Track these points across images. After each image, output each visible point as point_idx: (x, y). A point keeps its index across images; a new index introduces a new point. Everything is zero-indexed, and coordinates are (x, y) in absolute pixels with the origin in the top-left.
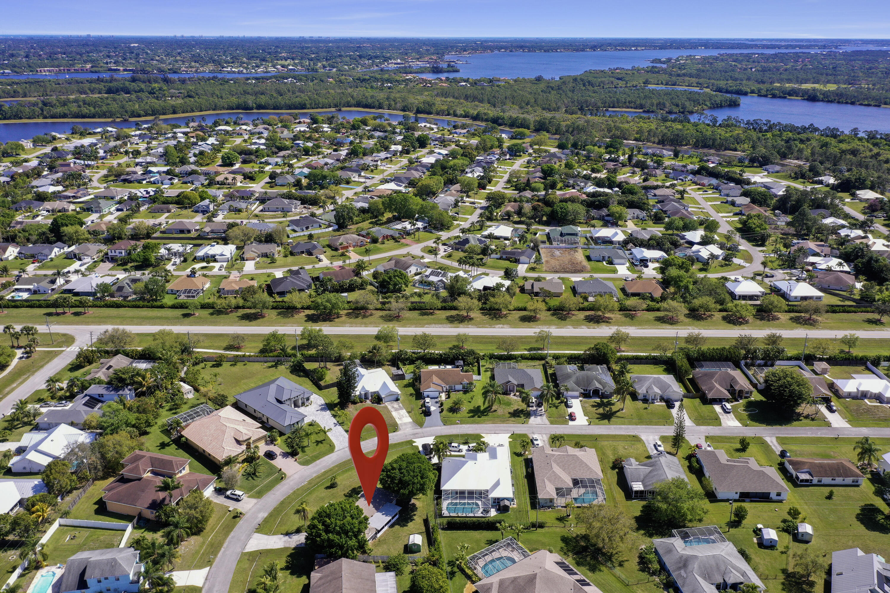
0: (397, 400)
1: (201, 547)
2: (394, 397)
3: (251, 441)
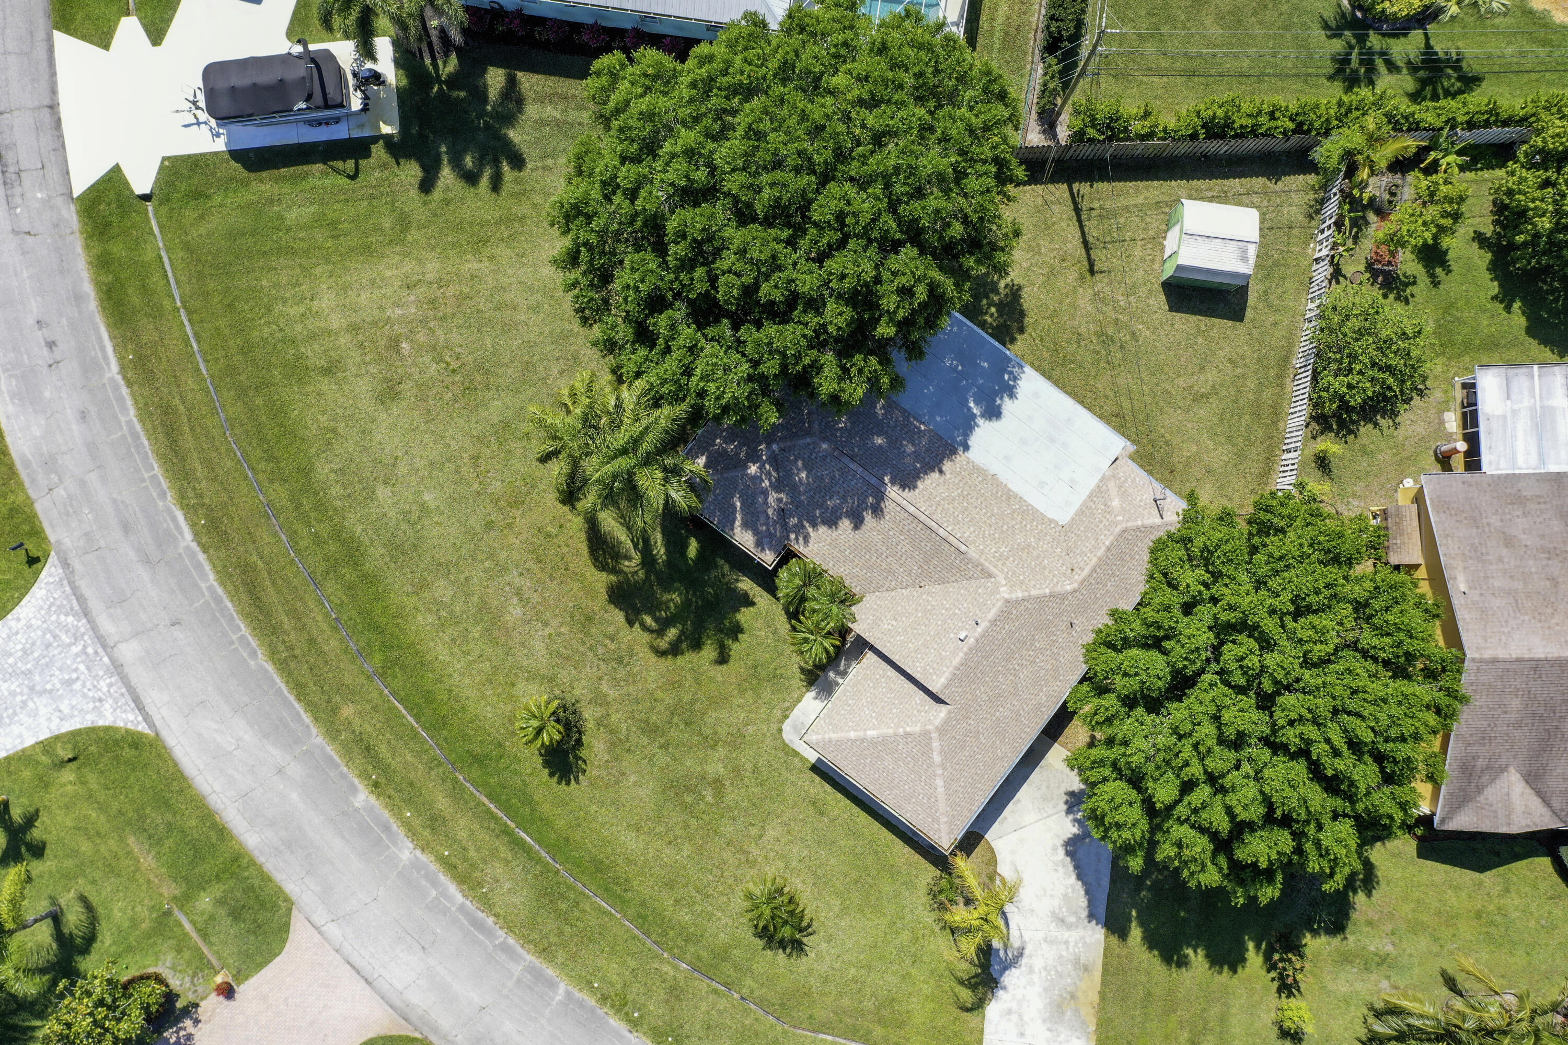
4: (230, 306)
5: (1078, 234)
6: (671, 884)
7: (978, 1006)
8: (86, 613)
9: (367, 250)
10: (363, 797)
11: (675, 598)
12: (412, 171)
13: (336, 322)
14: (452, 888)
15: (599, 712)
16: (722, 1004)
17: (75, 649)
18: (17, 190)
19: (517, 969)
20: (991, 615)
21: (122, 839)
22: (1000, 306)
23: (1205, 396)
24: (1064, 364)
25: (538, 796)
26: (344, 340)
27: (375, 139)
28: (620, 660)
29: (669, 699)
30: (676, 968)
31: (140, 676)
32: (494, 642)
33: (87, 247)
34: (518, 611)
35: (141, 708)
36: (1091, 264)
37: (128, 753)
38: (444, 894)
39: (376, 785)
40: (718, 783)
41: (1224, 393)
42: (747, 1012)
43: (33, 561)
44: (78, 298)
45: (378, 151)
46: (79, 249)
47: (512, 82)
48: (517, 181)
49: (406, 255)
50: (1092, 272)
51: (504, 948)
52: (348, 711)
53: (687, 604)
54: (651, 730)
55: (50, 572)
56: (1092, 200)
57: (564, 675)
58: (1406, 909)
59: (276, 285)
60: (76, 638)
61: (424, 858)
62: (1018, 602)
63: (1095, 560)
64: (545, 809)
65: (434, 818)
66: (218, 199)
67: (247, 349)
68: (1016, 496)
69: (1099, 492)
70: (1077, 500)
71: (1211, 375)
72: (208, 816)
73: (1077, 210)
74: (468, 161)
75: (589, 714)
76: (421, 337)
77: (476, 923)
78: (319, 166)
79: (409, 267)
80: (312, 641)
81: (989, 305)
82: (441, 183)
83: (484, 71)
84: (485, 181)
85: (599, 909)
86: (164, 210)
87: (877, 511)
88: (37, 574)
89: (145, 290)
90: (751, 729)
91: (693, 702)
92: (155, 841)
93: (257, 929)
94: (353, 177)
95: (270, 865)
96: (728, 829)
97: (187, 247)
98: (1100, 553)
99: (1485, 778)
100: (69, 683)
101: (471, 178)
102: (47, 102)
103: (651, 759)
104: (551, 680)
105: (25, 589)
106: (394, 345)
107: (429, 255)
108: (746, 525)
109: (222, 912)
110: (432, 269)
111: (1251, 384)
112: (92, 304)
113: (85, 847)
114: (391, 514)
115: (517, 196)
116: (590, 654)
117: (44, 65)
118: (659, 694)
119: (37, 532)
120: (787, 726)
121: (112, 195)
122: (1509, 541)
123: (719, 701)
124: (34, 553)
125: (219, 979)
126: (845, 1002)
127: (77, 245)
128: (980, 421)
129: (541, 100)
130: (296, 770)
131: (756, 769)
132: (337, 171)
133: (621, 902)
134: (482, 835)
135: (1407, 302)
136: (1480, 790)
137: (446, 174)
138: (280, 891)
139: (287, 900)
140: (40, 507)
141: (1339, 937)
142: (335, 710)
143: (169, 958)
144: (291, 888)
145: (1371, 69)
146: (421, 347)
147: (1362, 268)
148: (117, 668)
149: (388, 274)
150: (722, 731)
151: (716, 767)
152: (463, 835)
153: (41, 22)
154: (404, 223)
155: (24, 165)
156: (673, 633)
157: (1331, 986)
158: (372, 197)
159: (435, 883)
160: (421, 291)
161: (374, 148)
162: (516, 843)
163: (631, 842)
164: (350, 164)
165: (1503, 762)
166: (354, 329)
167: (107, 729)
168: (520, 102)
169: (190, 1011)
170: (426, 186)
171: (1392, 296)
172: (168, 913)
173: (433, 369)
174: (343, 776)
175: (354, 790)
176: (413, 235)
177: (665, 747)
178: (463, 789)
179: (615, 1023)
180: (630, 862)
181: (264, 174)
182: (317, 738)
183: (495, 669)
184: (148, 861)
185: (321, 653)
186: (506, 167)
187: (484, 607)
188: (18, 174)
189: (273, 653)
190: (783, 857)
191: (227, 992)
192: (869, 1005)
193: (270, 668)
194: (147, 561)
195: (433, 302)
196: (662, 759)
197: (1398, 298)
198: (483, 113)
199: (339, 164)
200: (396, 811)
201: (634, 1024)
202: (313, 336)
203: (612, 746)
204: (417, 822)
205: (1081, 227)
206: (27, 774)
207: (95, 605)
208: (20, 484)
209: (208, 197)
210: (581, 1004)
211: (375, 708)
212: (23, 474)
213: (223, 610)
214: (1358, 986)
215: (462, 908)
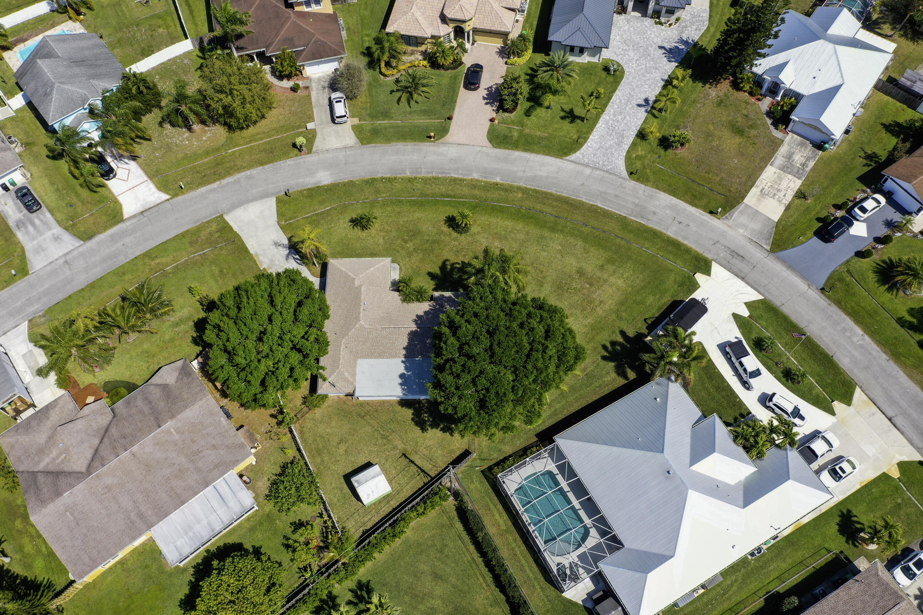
0: (819, 146)
1: (207, 153)
2: (818, 137)
3: (467, 27)
4: (645, 264)
5: (417, 463)
6: (399, 213)
7: (290, 239)
8: (607, 172)
9: (622, 303)
10: (498, 180)
11: (456, 276)
12: (631, 333)
13: (612, 279)
14: (456, 176)
15: (453, 237)
16: (363, 197)
17: (601, 163)
18: (729, 252)
19: (424, 170)
20: (361, 315)
21: (549, 133)
22: (425, 422)
23: (339, 444)
24: (391, 420)
25: (452, 210)
26: (606, 276)
27: (649, 334)
28: (458, 251)
29: (436, 252)
30: (382, 197)
31: (580, 168)
32: (496, 234)
33: (696, 252)
34: (496, 244)
35: (572, 161)
36: (406, 457)
37: (566, 150)
38: (458, 174)
39: (497, 184)
40: (406, 242)
41: (334, 449)
42: (354, 200)
43: (631, 173)
44: (685, 238)
45: (646, 331)
46: (697, 250)
47: (626, 377)
48: (599, 353)
49: (611, 309)
50: (404, 455)
51: (431, 173)
52: (520, 195)
53: (452, 277)
54: (434, 242)
55: (625, 174)
56: (421, 478)
57: (470, 239)
58: (177, 343)
59: (638, 278)
60: (603, 165)
61: (470, 178)
62: (356, 323)
63: (341, 353)
64: (448, 208)
65: (475, 187)
66: (675, 287)
67: (630, 258)
68: (378, 358)
69: (354, 375)
70: (358, 370)
71: (342, 451)
72: (533, 151)
73: (423, 471)
74: (618, 348)
75: (455, 234)
76: (585, 291)
77: (444, 173)
78: (657, 315)
79: (607, 307)
80: (544, 204)
81: (429, 419)
82: (619, 336)
83: (637, 375)
84: (608, 345)
85: (414, 196)
86: (687, 275)
87: (415, 321)
88: (627, 172)
89: (670, 252)
90: (408, 260)
91: (429, 255)
92: (540, 138)
93: (497, 137)
94: (645, 320)
95: (507, 152)
96: (394, 234)
97: (671, 271)
98: (341, 357)
99: (180, 376)
100: (595, 155)
101: (613, 343)
102: (746, 279)
103: (429, 235)
104: (472, 235)
105: (627, 167)
106: (591, 285)
107: (604, 315)
108: (450, 297)
109: (510, 135)
110: (600, 311)
111: (326, 459)
112: (680, 239)
113: (556, 126)
114: (551, 244)
115: (595, 349)
116: (467, 247)
117: (757, 287)
118: (440, 251)
119: (637, 180)
120: (398, 267)
121: (703, 268)
122: (214, 447)
123: (422, 260)
124: (633, 175)
125: (496, 121)
126: (329, 218)
127: (700, 250)
128: (405, 371)
129: (614, 380)
130: (521, 174)
131: (398, 251)
132: (651, 318)
133: (408, 201)
134: (459, 192)
135: (291, 524)
136: (180, 373)
137: (620, 339)
138: (499, 148)
139: (496, 147)
140: (643, 186)
141: (196, 320)
142: (523, 193)
143: (513, 118)
144: (497, 150)
145: (356, 596)
146: (583, 289)
147: (314, 524)
148: (587, 165)
149: (610, 301)
150: (415, 254)
151: (410, 245)
152: (465, 189)
153: (770, 297)
154: (620, 318)
155: (734, 259)
156: (449, 267)
157: (189, 308)
158: (634, 319)
159: (462, 174)
160: (597, 303)
161: (647, 331)
162: (448, 196)
163: (417, 215)
164: (649, 322)
165: (178, 383)
166: (605, 281)
167: (575, 152)
168: (619, 374)
169: (497, 111)
170: (623, 333)
171: (297, 522)
172: (522, 127)
173: (574, 285)
174: (508, 181)
175: (501, 180)
176: (614, 317)
177: (428, 241)
178: (474, 199)
179: (388, 176)
180: (415, 211)
181: (670, 303)
182: (522, 184)
183: (490, 228)
184: (538, 133)
185: (539, 203)
186: (606, 354)
187: (506, 238)
188: (733, 256)
189: (551, 194)
190: (374, 237)
191: (492, 120)
192: (322, 222)
193: (549, 191)
194: (604, 193)
195: (591, 302)
196: (426, 237)
197: (295, 522)
198: (626, 363)
199: (652, 320)
200: (486, 183)
201: (382, 178)
202: (614, 272)
203: (442, 232)
204: (479, 183)
205: (418, 466)
206: (585, 130)
207: (607, 175)
208: (653, 187)
209: (678, 287)
210: (401, 174)
211: (513, 200)
212: (655, 190)
213: (574, 195)
214: (181, 314)
215: (450, 174)
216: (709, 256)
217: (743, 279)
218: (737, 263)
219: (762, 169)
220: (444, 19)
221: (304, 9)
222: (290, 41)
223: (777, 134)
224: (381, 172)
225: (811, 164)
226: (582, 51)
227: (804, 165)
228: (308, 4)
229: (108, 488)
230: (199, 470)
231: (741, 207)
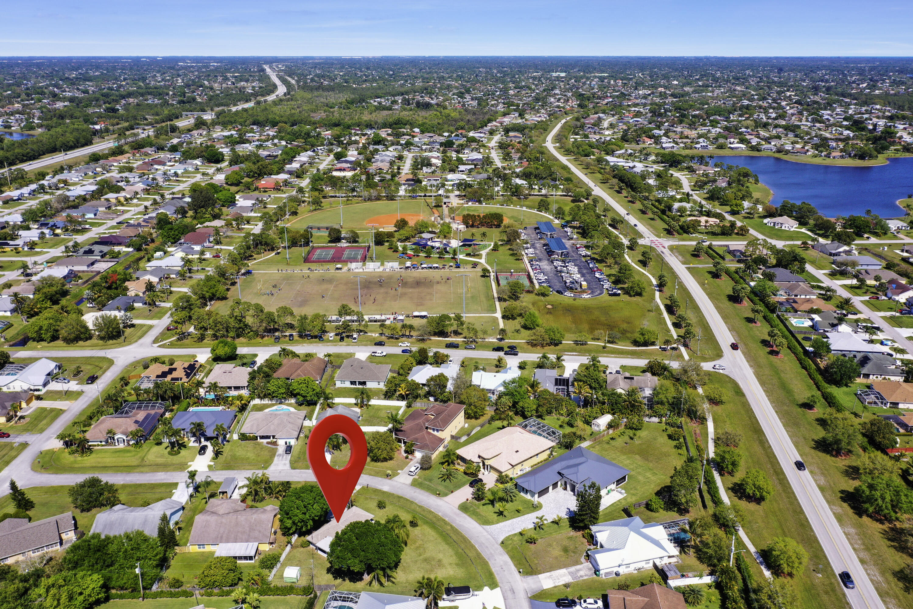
0: (596, 573)
3: (486, 463)
8: (493, 538)
13: (450, 570)
17: (494, 534)
18: (510, 588)
19: (423, 503)
21: (485, 515)
26: (449, 568)
31: (484, 532)
35: (483, 528)
37: (485, 523)
46: (498, 580)
50: (312, 574)
52: (449, 528)
55: (500, 542)
56: (310, 585)
61: (437, 513)
65: (435, 517)
73: (313, 583)
86: (483, 585)
88: (502, 542)
89: (486, 575)
92: (480, 515)
93: (464, 507)
95: (462, 513)
97: (478, 581)
100: (495, 531)
104: (415, 529)
105: (503, 540)
106: (439, 566)
109: (469, 508)
112: (495, 573)
121: (493, 587)
125: (469, 502)
133: (406, 509)
139: (459, 509)
142: (451, 528)
143: (477, 504)
144: (459, 511)
148: (488, 532)
152: (431, 516)
166: (447, 569)
167: (489, 526)
169: (473, 499)
172: (478, 508)
173: (432, 563)
174: (450, 521)
183: (424, 531)
187: (425, 536)
188: (511, 591)
189: (461, 533)
191: (468, 500)
192: (369, 500)
194: (483, 543)
200: (441, 518)
202: (454, 568)
205: (313, 581)
206: (501, 520)
207: (491, 539)
213: (470, 538)
216: (500, 585)
217: (505, 599)
218: (509, 594)
219: (560, 568)
220: (479, 457)
221: (431, 431)
222: (416, 439)
223: (583, 560)
224: (408, 496)
225: (585, 578)
226: (527, 492)
227: (581, 576)
228: (434, 430)
229: (221, 523)
230: (249, 535)
231: (535, 577)
